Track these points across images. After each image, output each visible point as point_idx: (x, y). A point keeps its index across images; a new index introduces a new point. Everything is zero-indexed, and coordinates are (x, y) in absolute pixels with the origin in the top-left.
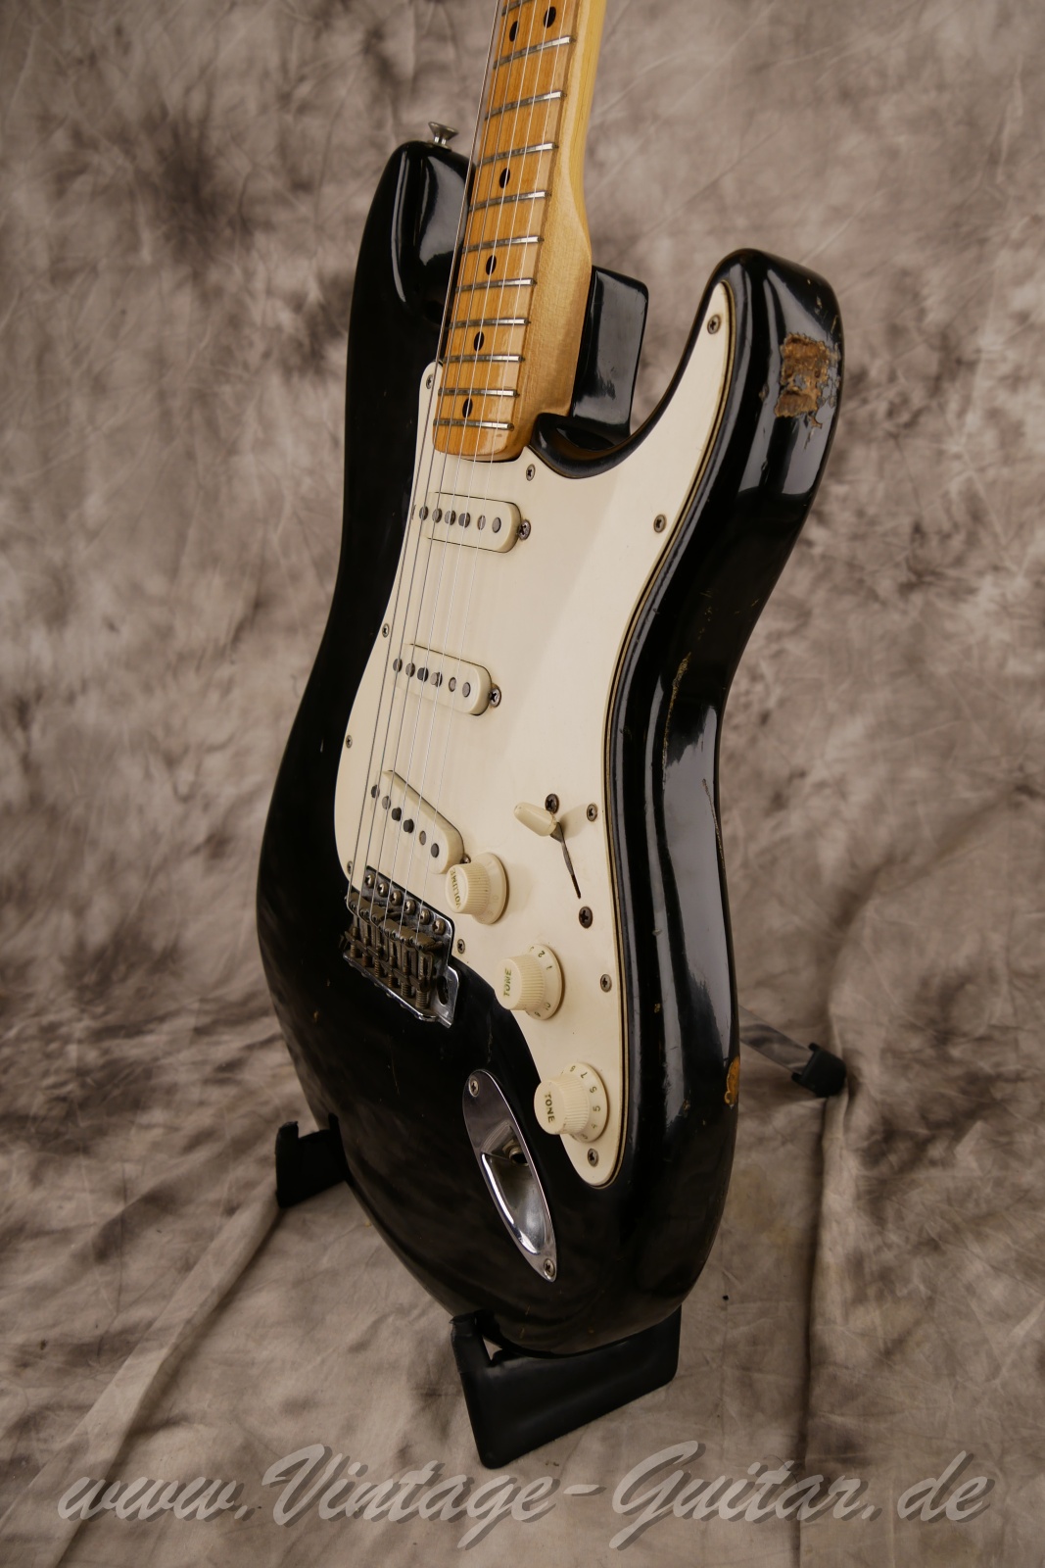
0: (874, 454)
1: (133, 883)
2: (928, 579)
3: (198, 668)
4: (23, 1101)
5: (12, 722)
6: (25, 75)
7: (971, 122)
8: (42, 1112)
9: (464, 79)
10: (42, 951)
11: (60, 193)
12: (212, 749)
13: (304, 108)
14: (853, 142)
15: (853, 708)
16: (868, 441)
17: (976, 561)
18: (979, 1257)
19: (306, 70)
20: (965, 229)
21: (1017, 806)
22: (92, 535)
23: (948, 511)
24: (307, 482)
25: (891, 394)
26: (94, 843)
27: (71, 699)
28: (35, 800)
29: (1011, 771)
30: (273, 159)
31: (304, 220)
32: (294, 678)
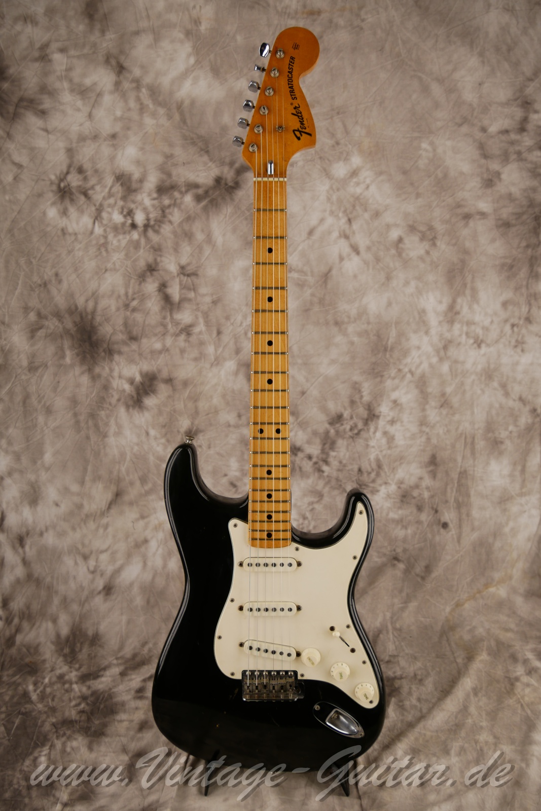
0: (345, 443)
1: (75, 607)
3: (94, 520)
5: (17, 545)
6: (17, 292)
7: (378, 336)
9: (198, 304)
10: (42, 639)
11: (32, 337)
12: (102, 552)
13: (134, 310)
14: (339, 339)
16: (344, 438)
17: (379, 481)
19: (135, 296)
20: (376, 371)
21: (394, 565)
22: (47, 469)
23: (370, 465)
24: (136, 448)
25: (351, 423)
26: (56, 592)
27: (41, 534)
28: (29, 576)
29: (391, 551)
30: (122, 328)
31: (134, 351)
32: (133, 522)
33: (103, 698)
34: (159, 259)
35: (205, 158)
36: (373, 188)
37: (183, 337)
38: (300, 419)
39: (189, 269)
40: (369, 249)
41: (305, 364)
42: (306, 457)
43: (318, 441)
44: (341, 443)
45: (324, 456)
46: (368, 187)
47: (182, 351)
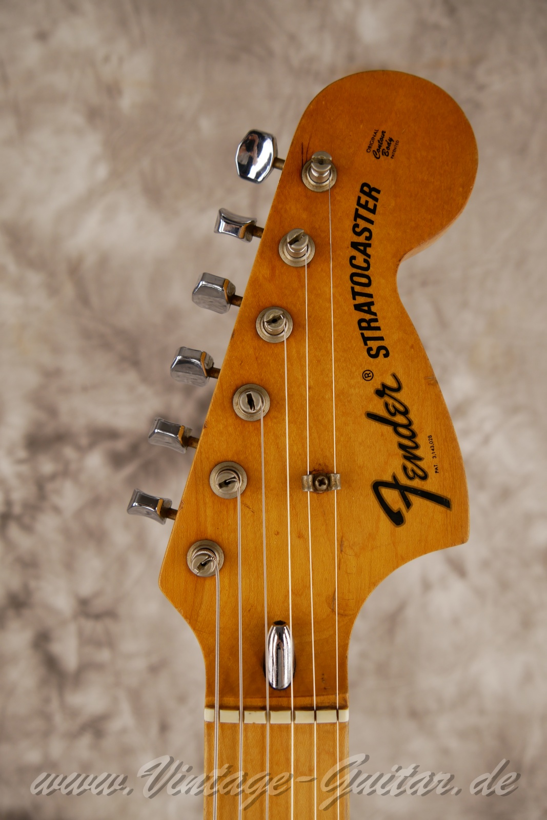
34: (33, 584)
35: (132, 376)
36: (499, 443)
37: (86, 740)
39: (99, 605)
40: (485, 565)
46: (486, 440)
47: (86, 768)
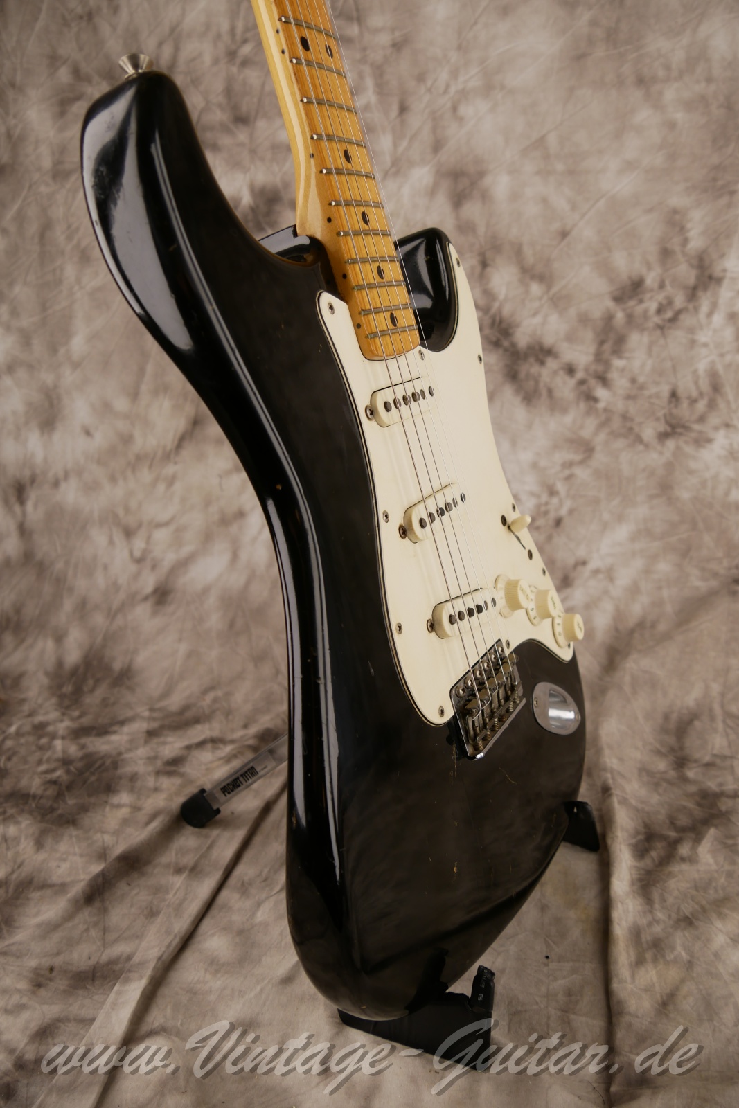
0: (645, 339)
1: (99, 619)
2: (679, 430)
3: (150, 466)
4: (24, 782)
5: (13, 499)
6: (39, 25)
7: (729, 107)
8: (39, 792)
9: (364, 49)
10: (31, 667)
11: (62, 114)
12: (159, 525)
13: (245, 63)
14: (644, 115)
15: (620, 518)
16: (642, 330)
17: (714, 420)
18: (721, 931)
19: (249, 35)
20: (720, 183)
21: (734, 593)
22: (76, 366)
23: (696, 383)
25: (661, 297)
26: (71, 590)
27: (56, 484)
28: (28, 557)
29: (730, 569)
30: (221, 99)
31: (242, 145)
32: (220, 477)
33: (100, 767)
38: (555, 289)
41: (571, 172)
42: (562, 369)
43: (589, 335)
44: (637, 341)
45: (600, 368)
